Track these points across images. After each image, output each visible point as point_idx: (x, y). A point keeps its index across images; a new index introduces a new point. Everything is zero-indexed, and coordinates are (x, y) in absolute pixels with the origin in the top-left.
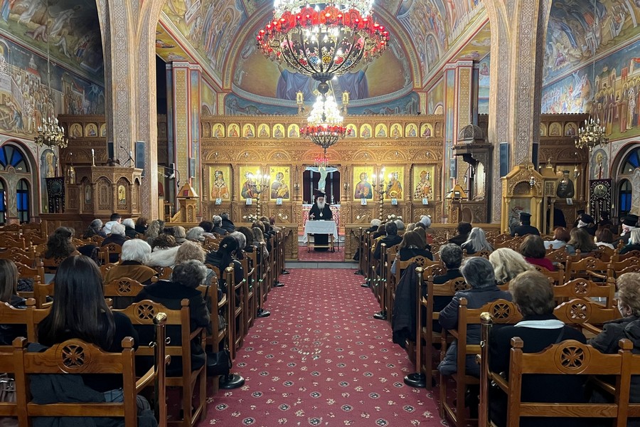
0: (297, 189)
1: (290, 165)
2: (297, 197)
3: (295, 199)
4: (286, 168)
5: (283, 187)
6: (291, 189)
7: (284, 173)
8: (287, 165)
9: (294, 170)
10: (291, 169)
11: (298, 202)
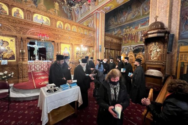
0: (23, 53)
1: (16, 37)
2: (23, 59)
3: (21, 60)
4: (12, 38)
5: (9, 51)
6: (17, 54)
7: (9, 41)
8: (13, 36)
9: (20, 40)
10: (16, 40)
11: (24, 62)
